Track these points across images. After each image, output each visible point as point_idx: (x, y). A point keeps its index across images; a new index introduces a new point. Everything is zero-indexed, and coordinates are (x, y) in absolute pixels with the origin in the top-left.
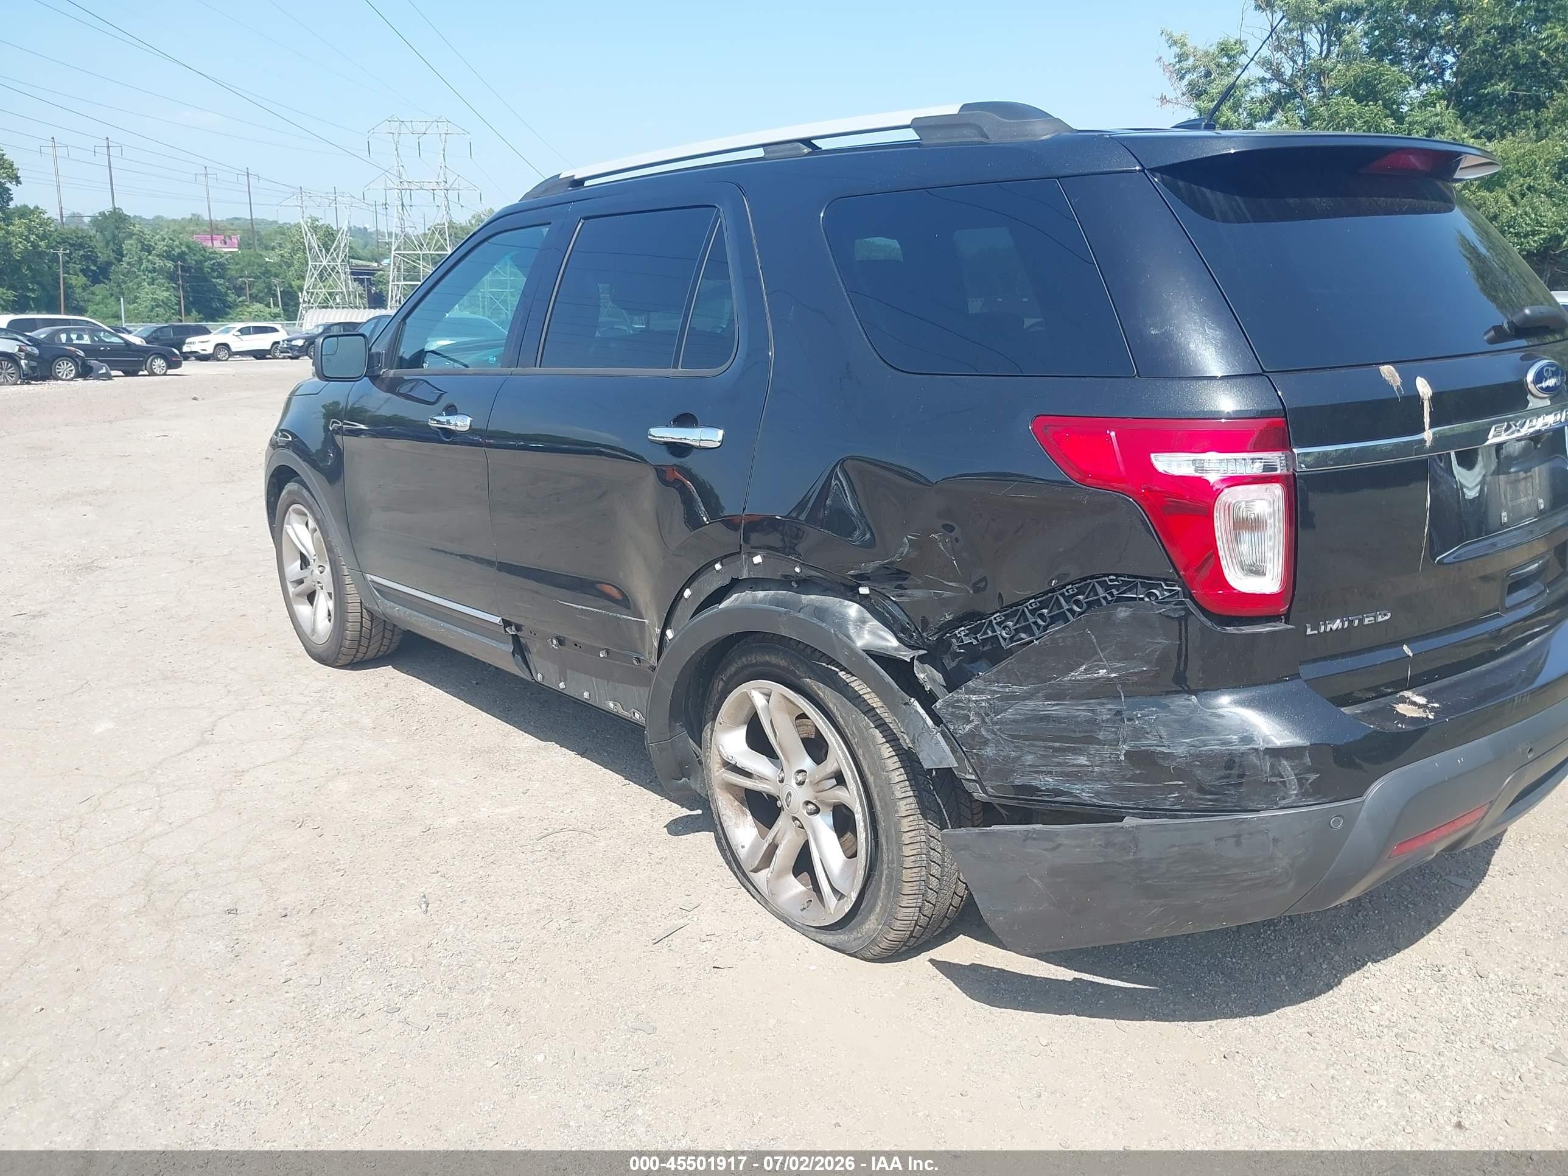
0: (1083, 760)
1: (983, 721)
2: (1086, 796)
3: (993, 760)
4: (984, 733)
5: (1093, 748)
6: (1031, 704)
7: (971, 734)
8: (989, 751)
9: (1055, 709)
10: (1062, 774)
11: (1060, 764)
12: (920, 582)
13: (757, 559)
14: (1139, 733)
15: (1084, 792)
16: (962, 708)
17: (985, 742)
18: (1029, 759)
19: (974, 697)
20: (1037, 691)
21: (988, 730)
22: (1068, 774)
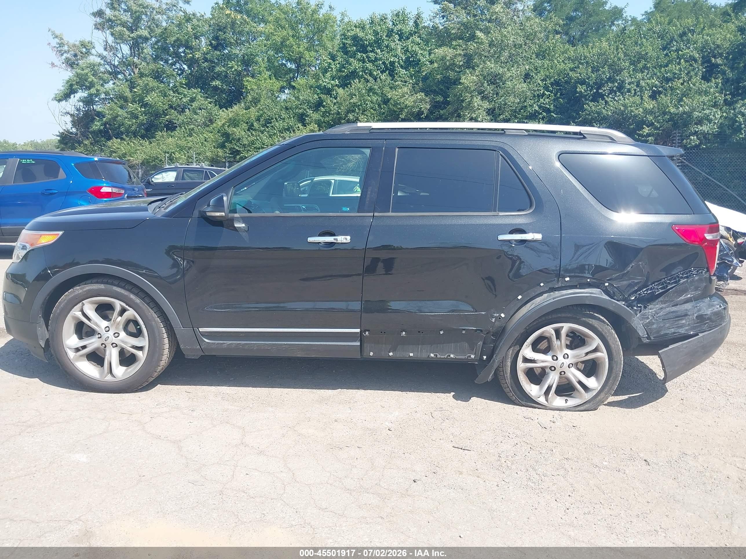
0: (684, 321)
1: (654, 317)
2: (683, 332)
3: (655, 329)
4: (653, 321)
5: (687, 317)
6: (668, 309)
7: (649, 323)
8: (655, 326)
9: (674, 309)
10: (677, 327)
11: (677, 324)
12: (627, 278)
13: (567, 279)
14: (699, 310)
15: (682, 331)
16: (647, 315)
17: (653, 324)
18: (667, 325)
19: (650, 311)
20: (670, 304)
21: (655, 320)
22: (678, 327)
